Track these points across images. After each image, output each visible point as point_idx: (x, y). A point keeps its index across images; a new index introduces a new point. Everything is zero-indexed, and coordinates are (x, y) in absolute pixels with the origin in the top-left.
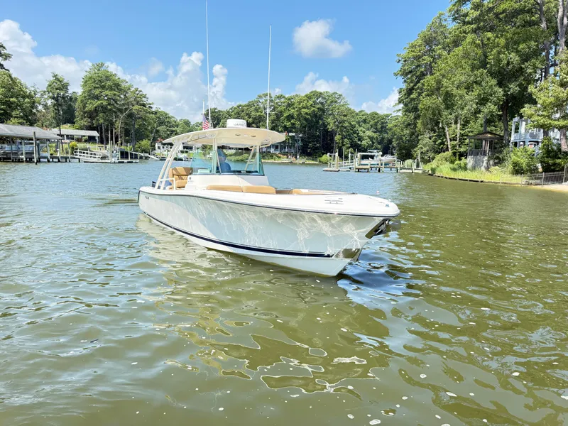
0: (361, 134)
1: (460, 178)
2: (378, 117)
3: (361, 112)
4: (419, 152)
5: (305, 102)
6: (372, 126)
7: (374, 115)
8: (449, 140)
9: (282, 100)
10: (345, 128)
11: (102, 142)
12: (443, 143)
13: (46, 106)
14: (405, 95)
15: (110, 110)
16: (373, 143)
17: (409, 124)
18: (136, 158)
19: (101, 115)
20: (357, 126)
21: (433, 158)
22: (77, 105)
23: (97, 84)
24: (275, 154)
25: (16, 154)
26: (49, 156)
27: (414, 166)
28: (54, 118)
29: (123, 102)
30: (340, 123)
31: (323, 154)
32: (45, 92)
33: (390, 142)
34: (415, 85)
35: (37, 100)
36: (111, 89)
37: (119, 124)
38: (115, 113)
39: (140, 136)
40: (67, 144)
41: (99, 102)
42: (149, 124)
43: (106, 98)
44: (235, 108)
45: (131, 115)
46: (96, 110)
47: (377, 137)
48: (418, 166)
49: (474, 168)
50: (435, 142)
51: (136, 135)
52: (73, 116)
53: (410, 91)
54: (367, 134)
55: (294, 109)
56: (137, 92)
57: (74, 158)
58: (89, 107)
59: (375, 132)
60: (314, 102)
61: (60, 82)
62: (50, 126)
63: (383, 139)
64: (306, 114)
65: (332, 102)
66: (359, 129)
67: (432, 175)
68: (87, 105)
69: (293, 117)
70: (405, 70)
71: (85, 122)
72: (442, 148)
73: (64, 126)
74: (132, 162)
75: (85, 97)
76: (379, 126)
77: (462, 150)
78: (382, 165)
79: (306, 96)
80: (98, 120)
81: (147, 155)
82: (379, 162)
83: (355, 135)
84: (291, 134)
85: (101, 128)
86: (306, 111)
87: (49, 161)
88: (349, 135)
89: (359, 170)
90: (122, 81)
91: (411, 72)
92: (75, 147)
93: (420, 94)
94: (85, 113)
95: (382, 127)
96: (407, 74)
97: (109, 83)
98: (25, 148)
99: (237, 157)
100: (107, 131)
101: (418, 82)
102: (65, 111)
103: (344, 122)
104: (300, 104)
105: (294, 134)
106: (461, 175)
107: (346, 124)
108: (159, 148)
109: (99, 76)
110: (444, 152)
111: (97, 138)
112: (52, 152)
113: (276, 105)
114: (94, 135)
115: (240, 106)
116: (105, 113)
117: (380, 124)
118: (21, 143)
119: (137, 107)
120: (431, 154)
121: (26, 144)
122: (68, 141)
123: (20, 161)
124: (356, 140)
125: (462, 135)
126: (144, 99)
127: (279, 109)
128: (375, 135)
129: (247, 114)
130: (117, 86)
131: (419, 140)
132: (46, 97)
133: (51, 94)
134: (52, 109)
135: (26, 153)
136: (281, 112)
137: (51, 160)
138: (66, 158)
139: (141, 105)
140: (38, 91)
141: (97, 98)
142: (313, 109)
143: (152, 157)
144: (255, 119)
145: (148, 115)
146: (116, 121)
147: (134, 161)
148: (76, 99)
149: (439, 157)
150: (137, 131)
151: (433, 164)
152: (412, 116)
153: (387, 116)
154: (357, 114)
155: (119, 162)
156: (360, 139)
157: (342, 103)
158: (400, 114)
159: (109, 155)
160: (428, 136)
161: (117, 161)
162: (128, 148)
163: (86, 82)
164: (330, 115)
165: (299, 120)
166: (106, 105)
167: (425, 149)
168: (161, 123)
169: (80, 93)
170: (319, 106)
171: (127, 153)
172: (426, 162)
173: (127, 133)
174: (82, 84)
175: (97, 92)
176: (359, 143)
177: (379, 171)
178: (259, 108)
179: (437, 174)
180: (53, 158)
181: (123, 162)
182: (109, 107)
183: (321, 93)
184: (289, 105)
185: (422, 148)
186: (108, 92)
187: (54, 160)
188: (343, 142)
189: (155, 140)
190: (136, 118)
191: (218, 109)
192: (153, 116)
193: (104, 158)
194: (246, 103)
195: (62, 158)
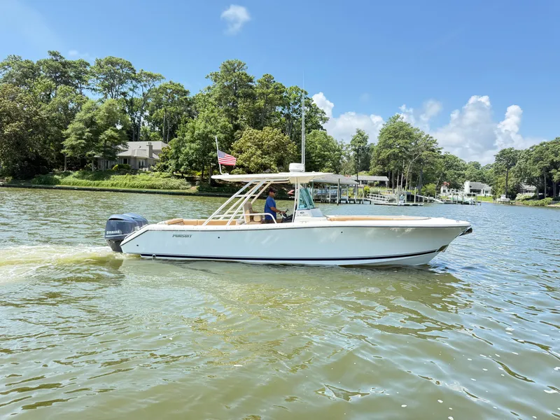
11: (391, 186)
13: (349, 158)
15: (401, 157)
18: (421, 200)
22: (374, 154)
23: (392, 134)
25: (324, 196)
26: (347, 198)
28: (354, 167)
29: (413, 149)
32: (349, 145)
35: (343, 152)
36: (404, 138)
37: (407, 170)
38: (405, 159)
39: (426, 180)
41: (392, 151)
42: (437, 168)
43: (398, 146)
44: (537, 146)
45: (419, 161)
46: (388, 158)
51: (423, 179)
52: (368, 164)
56: (428, 139)
57: (367, 200)
58: (383, 156)
61: (362, 136)
62: (350, 173)
71: (378, 168)
73: (361, 173)
74: (417, 205)
75: (380, 147)
80: (389, 166)
81: (432, 198)
85: (391, 174)
87: (347, 203)
90: (415, 130)
92: (368, 191)
94: (378, 161)
97: (402, 133)
98: (331, 192)
99: (536, 202)
100: (396, 176)
102: (363, 160)
108: (444, 191)
109: (394, 128)
111: (386, 183)
112: (350, 195)
114: (385, 180)
115: (544, 143)
116: (396, 160)
118: (328, 188)
119: (426, 153)
121: (332, 188)
122: (362, 186)
123: (326, 202)
129: (553, 152)
130: (409, 135)
132: (350, 149)
133: (353, 147)
134: (353, 160)
135: (332, 196)
137: (349, 202)
138: (360, 200)
139: (430, 150)
140: (344, 145)
141: (390, 147)
143: (437, 200)
145: (436, 159)
146: (405, 166)
147: (419, 204)
148: (373, 149)
150: (425, 176)
155: (405, 205)
159: (396, 198)
161: (403, 204)
162: (414, 192)
163: (383, 133)
166: (398, 153)
168: (449, 167)
169: (376, 144)
171: (413, 196)
173: (414, 177)
174: (379, 135)
175: (391, 142)
180: (350, 200)
181: (409, 205)
182: (400, 154)
186: (400, 141)
187: (351, 202)
189: (441, 184)
190: (424, 164)
191: (515, 149)
192: (441, 160)
193: (391, 200)
194: (553, 139)
195: (357, 200)
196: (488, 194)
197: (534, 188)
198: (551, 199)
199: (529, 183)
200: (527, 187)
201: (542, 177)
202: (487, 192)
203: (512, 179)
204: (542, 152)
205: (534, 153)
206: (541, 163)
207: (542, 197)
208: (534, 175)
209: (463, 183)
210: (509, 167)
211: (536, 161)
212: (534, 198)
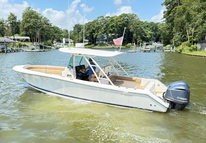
0: (146, 32)
1: (194, 55)
2: (154, 24)
3: (146, 22)
4: (173, 41)
5: (119, 19)
6: (151, 29)
7: (152, 23)
8: (188, 35)
9: (109, 19)
10: (138, 30)
11: (31, 41)
12: (185, 37)
13: (7, 27)
14: (167, 14)
15: (34, 27)
16: (152, 37)
17: (169, 28)
18: (46, 48)
19: (31, 30)
20: (144, 29)
21: (181, 44)
22: (21, 25)
23: (28, 16)
24: (105, 44)
27: (171, 48)
28: (12, 32)
29: (39, 24)
30: (136, 28)
31: (128, 43)
32: (7, 21)
33: (160, 36)
34: (172, 9)
35: (4, 25)
36: (34, 18)
37: (38, 34)
39: (47, 39)
40: (17, 43)
41: (30, 24)
42: (51, 33)
43: (32, 22)
44: (88, 24)
45: (43, 29)
46: (28, 28)
47: (153, 34)
48: (173, 48)
49: (201, 49)
50: (181, 36)
51: (45, 38)
52: (19, 30)
53: (169, 13)
54: (149, 32)
55: (114, 22)
56: (45, 19)
57: (21, 50)
58: (25, 27)
59: (152, 31)
60: (123, 19)
61: (13, 16)
62: (10, 35)
63: (156, 34)
64: (120, 24)
65: (132, 18)
66: (145, 31)
67: (180, 53)
68: (25, 26)
69: (114, 27)
70: (167, 2)
71: (24, 33)
72: (185, 39)
73: (16, 35)
75: (24, 22)
76: (154, 29)
77: (194, 40)
78: (156, 48)
79: (120, 16)
80: (29, 32)
81: (50, 47)
82: (155, 47)
83: (143, 33)
84: (113, 34)
85: (31, 35)
86: (120, 23)
88: (140, 34)
89: (145, 51)
90: (39, 14)
91: (169, 3)
92: (20, 44)
93: (174, 14)
94: (24, 29)
95: (156, 29)
96: (168, 4)
97: (33, 16)
98: (1, 47)
100: (33, 36)
101: (173, 8)
102: (16, 29)
103: (137, 27)
104: (117, 20)
105: (114, 34)
106: (194, 53)
107: (139, 28)
108: (55, 43)
109: (29, 13)
110: (186, 41)
111: (29, 40)
112: (12, 47)
113: (106, 21)
114: (28, 38)
115: (90, 22)
116: (32, 29)
117: (154, 28)
119: (45, 25)
120: (179, 42)
121: (1, 45)
122: (17, 41)
124: (143, 35)
125: (195, 33)
126: (48, 22)
127: (108, 23)
128: (152, 33)
129: (93, 26)
130: (37, 17)
131: (174, 35)
132: (8, 23)
133: (10, 22)
134: (10, 28)
135: (2, 49)
136: (108, 24)
137: (12, 51)
138: (18, 50)
139: (47, 24)
140: (4, 20)
141: (29, 22)
142: (123, 22)
143: (53, 47)
144: (96, 28)
145: (50, 29)
146: (37, 32)
147: (46, 50)
148: (20, 23)
149: (183, 44)
150: (46, 36)
151: (181, 47)
152: (170, 24)
153: (158, 23)
154: (144, 23)
155: (40, 51)
156: (146, 35)
157: (136, 19)
158: (164, 22)
159: (35, 48)
160: (178, 33)
161: (38, 51)
162: (42, 44)
163: (24, 15)
164: (131, 24)
165: (117, 27)
166: (33, 25)
167: (176, 40)
168: (56, 32)
169: (21, 21)
170: (126, 20)
171: (42, 46)
172: (177, 46)
173: (42, 37)
174: (22, 16)
175: (28, 20)
176: (145, 37)
177: (155, 51)
178: (98, 23)
179: (183, 52)
180: (12, 50)
181: (41, 51)
182: (34, 26)
183: (127, 15)
184: (112, 21)
185: (175, 39)
186: (33, 20)
187: (13, 51)
188: (137, 37)
189: (53, 40)
190: (45, 31)
191: (80, 24)
192: (52, 29)
193: (33, 49)
194: (93, 21)
195: (16, 50)
196: (72, 44)
197: (88, 41)
198: (93, 45)
199: (86, 38)
200: (86, 40)
201: (90, 36)
202: (72, 43)
203: (80, 37)
204: (89, 26)
205: (87, 26)
206: (89, 31)
207: (90, 44)
208: (88, 36)
209: (62, 39)
210: (78, 32)
211: (88, 30)
212: (88, 45)
